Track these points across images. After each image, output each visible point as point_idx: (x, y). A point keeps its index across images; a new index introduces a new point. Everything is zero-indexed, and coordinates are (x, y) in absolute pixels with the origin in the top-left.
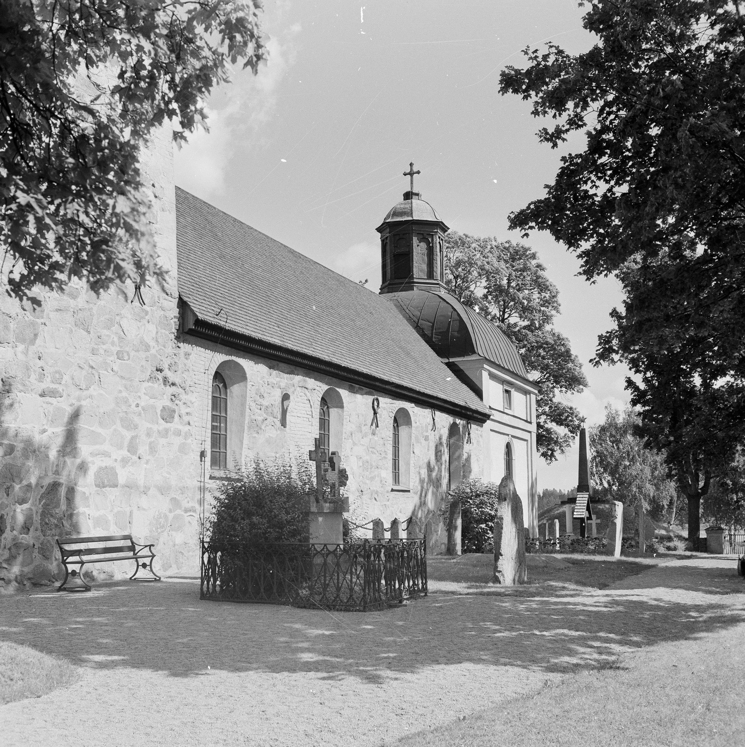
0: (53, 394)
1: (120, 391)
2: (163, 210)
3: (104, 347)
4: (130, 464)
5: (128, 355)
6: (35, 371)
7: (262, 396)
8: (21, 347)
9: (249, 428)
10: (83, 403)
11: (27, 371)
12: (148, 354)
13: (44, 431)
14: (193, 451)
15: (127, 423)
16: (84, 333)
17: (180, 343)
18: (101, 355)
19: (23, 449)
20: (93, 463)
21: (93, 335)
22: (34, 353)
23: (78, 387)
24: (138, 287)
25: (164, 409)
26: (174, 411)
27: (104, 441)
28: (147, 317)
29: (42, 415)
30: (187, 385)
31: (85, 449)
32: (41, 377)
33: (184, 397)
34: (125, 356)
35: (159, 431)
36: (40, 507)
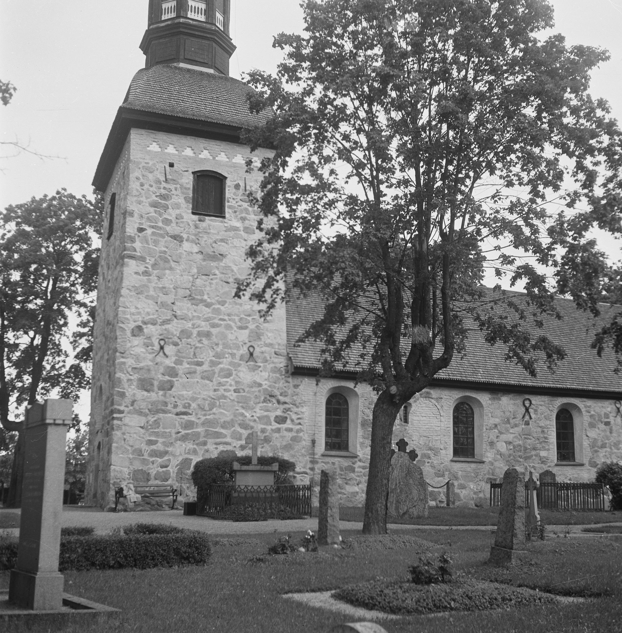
0: (185, 413)
1: (237, 410)
3: (224, 388)
4: (247, 448)
5: (243, 390)
6: (171, 404)
8: (161, 393)
10: (208, 417)
11: (166, 404)
12: (260, 388)
13: (179, 433)
14: (304, 440)
15: (244, 426)
16: (208, 382)
17: (290, 380)
18: (221, 392)
19: (164, 442)
20: (217, 448)
21: (215, 383)
22: (170, 395)
23: (203, 409)
24: (251, 354)
25: (277, 417)
26: (286, 418)
27: (225, 436)
28: (260, 369)
29: (177, 425)
30: (297, 403)
31: (210, 441)
32: (175, 406)
33: (295, 409)
34: (241, 391)
35: (272, 430)
36: (176, 470)
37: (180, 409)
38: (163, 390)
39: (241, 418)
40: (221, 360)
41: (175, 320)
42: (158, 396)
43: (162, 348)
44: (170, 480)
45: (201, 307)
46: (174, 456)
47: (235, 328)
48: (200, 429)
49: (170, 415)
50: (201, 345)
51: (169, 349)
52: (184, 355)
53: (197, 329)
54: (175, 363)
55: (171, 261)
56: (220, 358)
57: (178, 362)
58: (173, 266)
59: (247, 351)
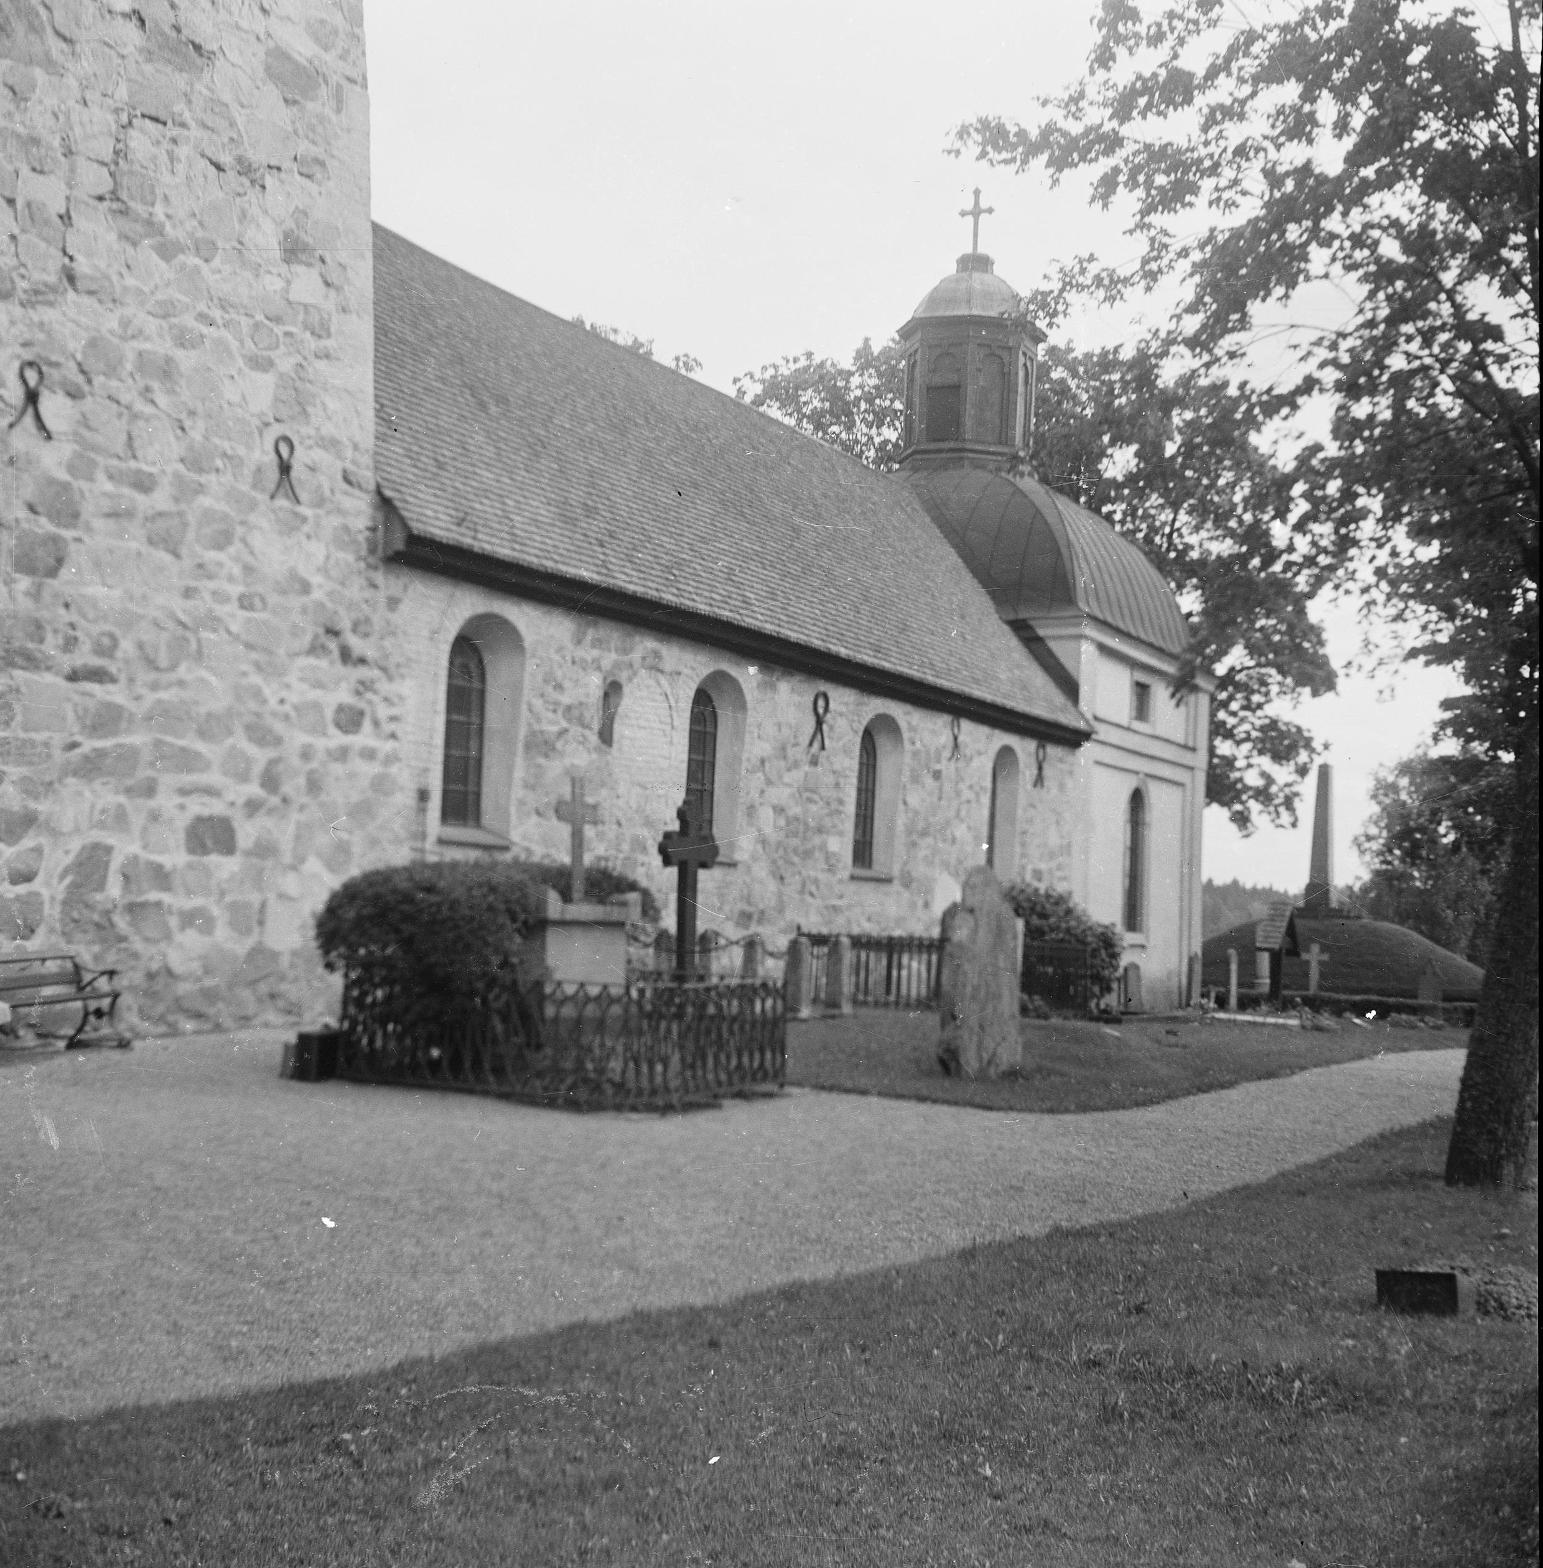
0: (98, 675)
1: (245, 674)
2: (344, 310)
3: (212, 585)
4: (263, 810)
5: (263, 600)
6: (55, 631)
7: (559, 687)
8: (24, 583)
9: (528, 747)
10: (163, 695)
11: (37, 629)
12: (305, 599)
13: (74, 746)
14: (402, 789)
15: (260, 734)
16: (167, 558)
17: (379, 577)
18: (203, 603)
19: (24, 779)
20: (182, 807)
21: (187, 563)
22: (56, 595)
23: (151, 664)
24: (285, 469)
25: (340, 709)
26: (361, 713)
27: (206, 766)
28: (306, 528)
29: (71, 716)
30: (391, 664)
31: (168, 781)
32: (70, 644)
33: (384, 686)
34: (257, 601)
35: (329, 752)
36: (60, 890)
37: (84, 657)
38: (31, 571)
39: (252, 705)
40: (203, 479)
41: (71, 295)
42: (12, 597)
43: (32, 397)
44: (41, 931)
45: (146, 253)
46: (55, 833)
47: (240, 362)
48: (138, 739)
49: (48, 678)
50: (148, 409)
51: (52, 405)
52: (99, 439)
53: (134, 344)
54: (71, 469)
55: (49, 31)
56: (201, 470)
57: (82, 466)
58: (55, 54)
59: (273, 456)
